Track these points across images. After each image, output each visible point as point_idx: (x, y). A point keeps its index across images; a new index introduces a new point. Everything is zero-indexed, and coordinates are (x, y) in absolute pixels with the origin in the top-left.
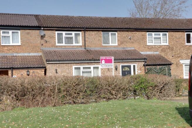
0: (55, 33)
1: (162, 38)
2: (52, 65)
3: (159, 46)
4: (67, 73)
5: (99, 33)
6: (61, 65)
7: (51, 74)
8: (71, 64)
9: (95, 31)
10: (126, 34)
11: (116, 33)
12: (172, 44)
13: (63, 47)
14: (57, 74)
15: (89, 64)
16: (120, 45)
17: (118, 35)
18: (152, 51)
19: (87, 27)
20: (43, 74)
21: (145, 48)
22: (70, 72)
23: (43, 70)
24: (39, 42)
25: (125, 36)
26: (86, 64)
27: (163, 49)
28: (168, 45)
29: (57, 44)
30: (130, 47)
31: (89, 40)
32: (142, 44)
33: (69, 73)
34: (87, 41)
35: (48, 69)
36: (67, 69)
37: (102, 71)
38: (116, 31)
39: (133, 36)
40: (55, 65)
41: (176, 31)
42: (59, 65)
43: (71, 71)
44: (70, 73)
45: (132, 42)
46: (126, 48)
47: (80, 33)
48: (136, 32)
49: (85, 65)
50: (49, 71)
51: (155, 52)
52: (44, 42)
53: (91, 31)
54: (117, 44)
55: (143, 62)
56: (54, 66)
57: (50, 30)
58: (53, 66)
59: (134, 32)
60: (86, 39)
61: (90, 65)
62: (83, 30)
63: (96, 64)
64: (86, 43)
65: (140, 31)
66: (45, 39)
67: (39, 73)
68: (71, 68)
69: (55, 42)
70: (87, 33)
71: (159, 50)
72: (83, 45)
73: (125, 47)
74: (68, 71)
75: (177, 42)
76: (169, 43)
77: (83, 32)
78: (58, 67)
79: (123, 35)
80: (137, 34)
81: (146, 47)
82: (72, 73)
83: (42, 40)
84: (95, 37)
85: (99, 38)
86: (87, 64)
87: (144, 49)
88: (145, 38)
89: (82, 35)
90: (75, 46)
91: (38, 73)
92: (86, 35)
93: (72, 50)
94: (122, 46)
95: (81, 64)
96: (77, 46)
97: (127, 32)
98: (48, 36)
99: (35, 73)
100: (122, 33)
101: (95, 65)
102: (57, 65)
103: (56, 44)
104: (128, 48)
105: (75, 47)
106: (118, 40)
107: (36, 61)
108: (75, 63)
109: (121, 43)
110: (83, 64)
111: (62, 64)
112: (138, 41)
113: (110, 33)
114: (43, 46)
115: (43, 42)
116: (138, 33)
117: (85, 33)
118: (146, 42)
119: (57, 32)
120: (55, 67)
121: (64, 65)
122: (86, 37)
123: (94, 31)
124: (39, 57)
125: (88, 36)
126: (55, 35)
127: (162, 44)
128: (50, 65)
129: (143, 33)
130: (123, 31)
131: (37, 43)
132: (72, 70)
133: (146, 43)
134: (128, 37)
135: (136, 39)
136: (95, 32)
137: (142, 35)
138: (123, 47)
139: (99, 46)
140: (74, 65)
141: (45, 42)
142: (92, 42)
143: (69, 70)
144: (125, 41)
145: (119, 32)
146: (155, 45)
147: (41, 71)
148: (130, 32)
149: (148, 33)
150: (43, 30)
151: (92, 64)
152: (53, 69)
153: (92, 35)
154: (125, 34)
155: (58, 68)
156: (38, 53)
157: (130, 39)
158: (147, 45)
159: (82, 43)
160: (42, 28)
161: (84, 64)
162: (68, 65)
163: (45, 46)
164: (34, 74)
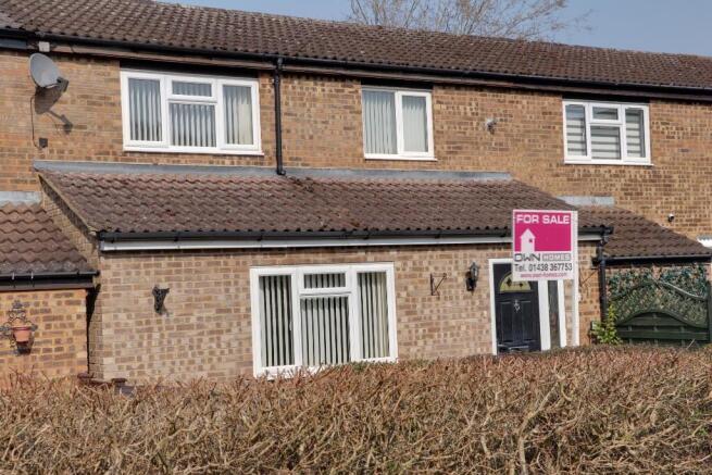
0: (117, 80)
1: (623, 133)
2: (133, 261)
3: (613, 171)
4: (220, 311)
5: (347, 90)
6: (184, 261)
7: (129, 317)
8: (241, 259)
9: (330, 77)
10: (474, 104)
11: (427, 95)
12: (666, 159)
13: (163, 161)
14: (164, 317)
15: (339, 256)
16: (445, 158)
17: (438, 107)
18: (584, 194)
19: (291, 56)
20: (79, 317)
21: (557, 175)
22: (237, 304)
23: (80, 295)
24: (22, 124)
25: (469, 115)
26: (320, 257)
27: (634, 183)
28: (649, 164)
29: (129, 144)
30: (493, 169)
31: (300, 127)
32: (542, 155)
33: (229, 311)
34: (288, 131)
35: (110, 286)
36: (217, 284)
37: (404, 294)
38: (427, 86)
39: (506, 116)
40: (153, 260)
41: (680, 102)
42: (173, 260)
43: (242, 295)
44: (237, 310)
45: (501, 144)
46: (474, 174)
47: (254, 85)
48: (519, 97)
49: (316, 263)
50: (111, 299)
51: (597, 199)
52: (57, 126)
53: (309, 76)
54: (430, 155)
55: (589, 248)
56: (143, 271)
57: (88, 58)
58: (138, 267)
59: (509, 97)
60: (284, 119)
61: (342, 261)
62: (271, 73)
63: (371, 257)
64: (284, 141)
65: (532, 92)
66: (57, 108)
67: (54, 313)
68: (241, 282)
69: (119, 129)
70: (290, 88)
71: (614, 189)
72: (267, 152)
73: (470, 169)
74: (222, 297)
75: (687, 151)
76: (653, 158)
77: (266, 80)
78: (170, 272)
79: (461, 107)
80: (519, 106)
81: (562, 170)
82: (249, 310)
83: (43, 116)
84: (329, 111)
85: (350, 116)
86: (328, 256)
87: (551, 179)
88: (557, 127)
89: (262, 97)
90: (225, 155)
91: (48, 311)
92: (283, 98)
93: (215, 176)
94: (456, 163)
95: (294, 256)
96: (240, 156)
97: (477, 95)
98: (76, 94)
99: (29, 316)
100: (456, 95)
101: (365, 261)
102: (164, 262)
103: (121, 142)
104: (480, 174)
105: (227, 162)
106: (438, 134)
107: (17, 236)
108: (262, 249)
109: (450, 145)
110: (303, 256)
111: (193, 259)
112: (526, 141)
113: (399, 94)
114: (46, 151)
115: (45, 125)
116: (525, 102)
117: (276, 86)
118: (562, 147)
119: (126, 75)
120: (148, 273)
121: (204, 260)
122: (283, 109)
123: (322, 77)
124: (30, 217)
125: (291, 103)
126: (118, 93)
127: (627, 159)
128: (123, 262)
129: (548, 101)
130: (458, 86)
131: (12, 130)
132: (247, 290)
133: (559, 150)
134: (483, 120)
135: (515, 129)
136: (330, 86)
137: (544, 113)
138: (458, 169)
139: (350, 159)
140: (256, 264)
141: (60, 130)
142: (311, 137)
143: (232, 290)
144: (467, 140)
145: (440, 92)
146: (600, 165)
147: (64, 299)
148: (490, 95)
149: (566, 103)
150: (51, 54)
151: (353, 256)
152: (138, 288)
153: (315, 99)
154: (469, 102)
155: (168, 279)
156: (15, 190)
157: (490, 127)
158: (566, 162)
159: (264, 142)
160: (45, 46)
161: (312, 257)
162: (222, 260)
163: (62, 152)
164: (24, 319)
